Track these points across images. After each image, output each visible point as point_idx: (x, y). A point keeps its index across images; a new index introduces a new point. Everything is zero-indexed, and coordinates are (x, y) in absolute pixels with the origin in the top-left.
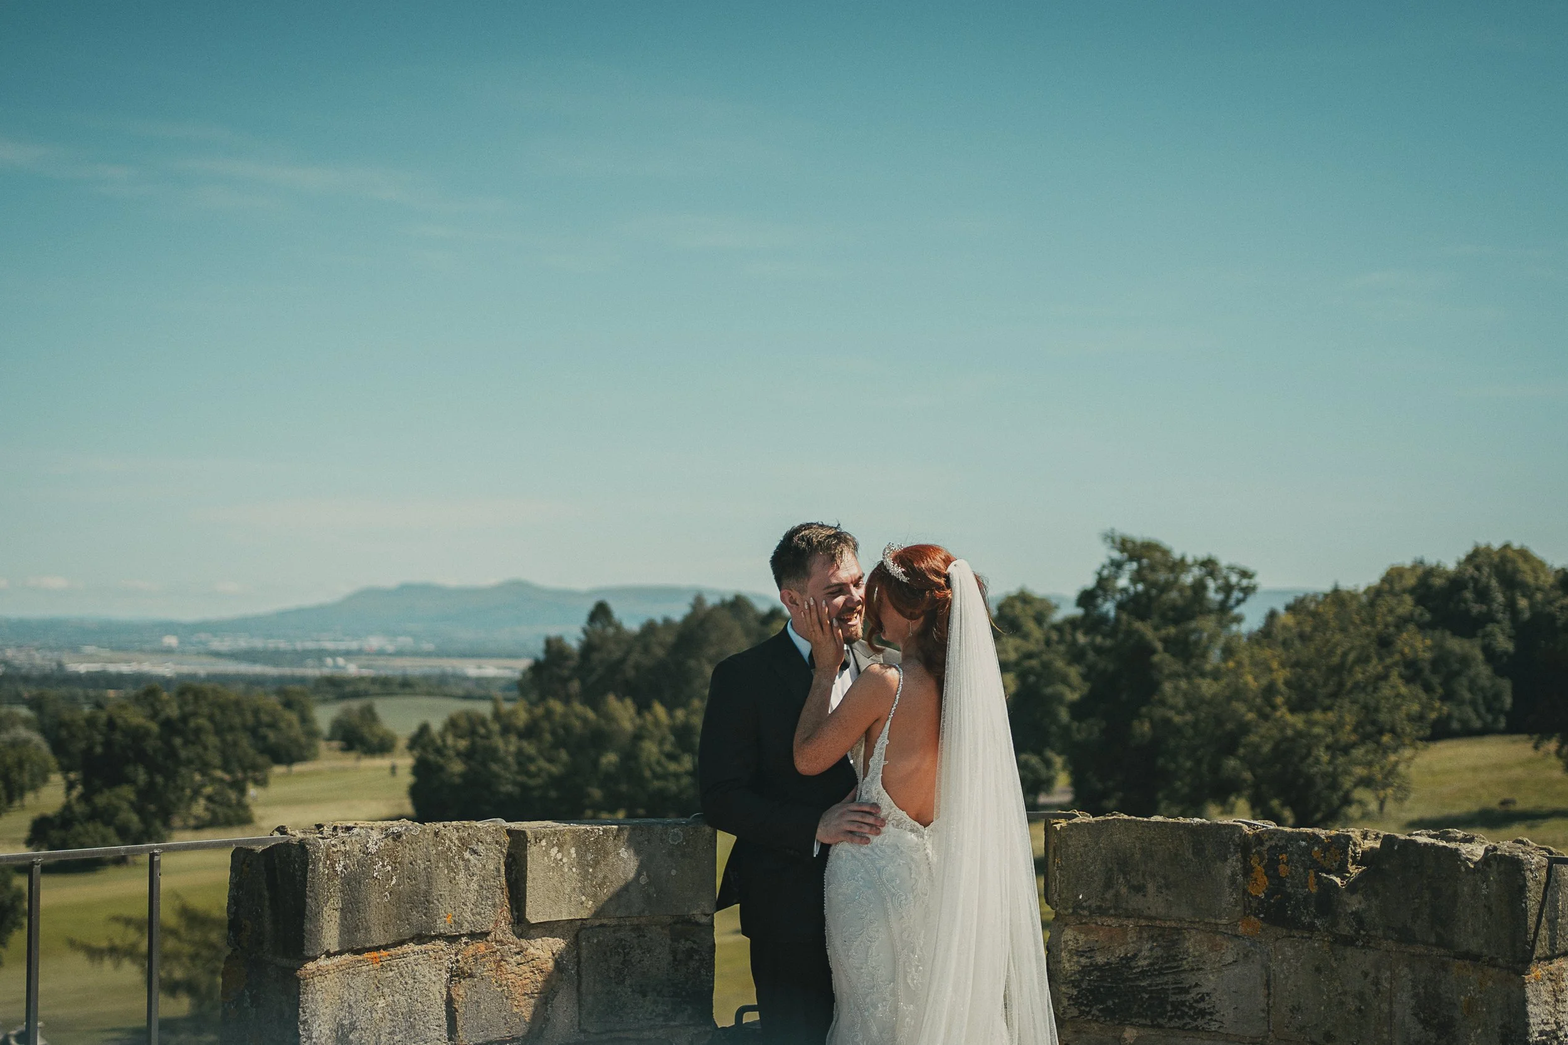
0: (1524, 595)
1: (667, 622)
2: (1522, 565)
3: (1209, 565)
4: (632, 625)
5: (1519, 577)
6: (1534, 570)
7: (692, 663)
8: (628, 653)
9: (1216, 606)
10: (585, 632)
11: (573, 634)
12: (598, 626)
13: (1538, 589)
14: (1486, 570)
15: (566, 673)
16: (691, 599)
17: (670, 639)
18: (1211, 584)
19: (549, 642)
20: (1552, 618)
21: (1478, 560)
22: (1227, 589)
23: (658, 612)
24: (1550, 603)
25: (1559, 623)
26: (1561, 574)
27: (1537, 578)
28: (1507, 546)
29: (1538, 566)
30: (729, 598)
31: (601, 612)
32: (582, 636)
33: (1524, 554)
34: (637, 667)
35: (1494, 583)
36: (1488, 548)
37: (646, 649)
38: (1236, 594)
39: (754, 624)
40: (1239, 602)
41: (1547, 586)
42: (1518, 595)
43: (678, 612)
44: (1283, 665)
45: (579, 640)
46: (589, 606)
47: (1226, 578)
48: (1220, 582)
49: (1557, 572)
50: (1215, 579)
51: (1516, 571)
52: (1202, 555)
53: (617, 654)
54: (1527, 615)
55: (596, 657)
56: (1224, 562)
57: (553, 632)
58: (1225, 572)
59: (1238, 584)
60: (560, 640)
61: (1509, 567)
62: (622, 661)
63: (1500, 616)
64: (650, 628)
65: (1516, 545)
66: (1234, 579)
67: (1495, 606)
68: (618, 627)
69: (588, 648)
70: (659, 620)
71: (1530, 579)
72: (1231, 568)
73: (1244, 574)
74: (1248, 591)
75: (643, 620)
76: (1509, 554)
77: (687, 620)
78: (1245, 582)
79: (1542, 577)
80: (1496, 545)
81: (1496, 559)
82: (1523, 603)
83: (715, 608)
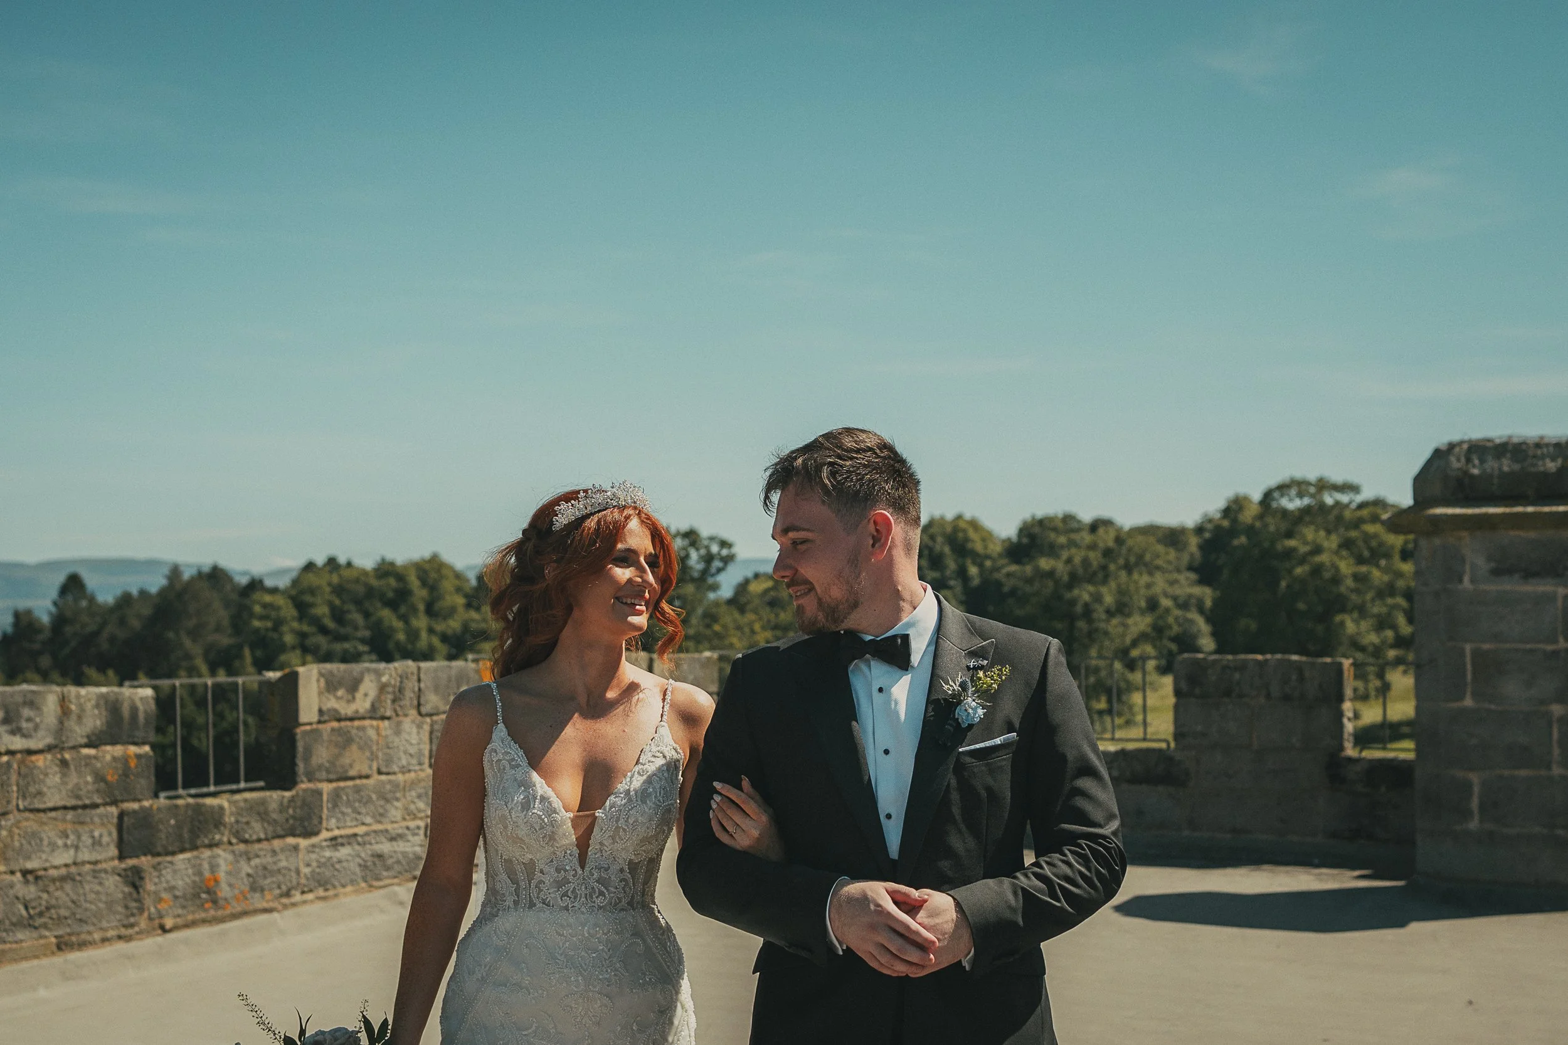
0: (974, 563)
1: (143, 593)
2: (972, 534)
3: (691, 536)
4: (106, 597)
5: (970, 545)
6: (984, 540)
7: (171, 635)
8: (104, 624)
9: (696, 575)
10: (55, 604)
11: (43, 607)
12: (70, 598)
13: (988, 557)
14: (939, 539)
15: (37, 646)
16: (166, 571)
17: (147, 611)
18: (694, 555)
19: (17, 615)
20: (999, 584)
21: (932, 530)
22: (709, 558)
23: (133, 584)
24: (998, 569)
25: (1006, 589)
26: (1006, 544)
27: (986, 547)
28: (959, 517)
29: (987, 536)
30: (206, 569)
31: (73, 585)
32: (53, 609)
33: (974, 524)
34: (112, 640)
35: (947, 550)
36: (942, 518)
37: (122, 622)
38: (717, 564)
39: (234, 596)
40: (719, 570)
41: (995, 555)
42: (969, 562)
43: (155, 583)
44: (764, 628)
45: (50, 613)
46: (60, 578)
47: (707, 547)
48: (703, 552)
49: (1004, 541)
50: (697, 549)
51: (967, 540)
52: (684, 527)
53: (92, 628)
54: (976, 582)
55: (68, 630)
56: (705, 532)
57: (23, 604)
58: (706, 543)
59: (719, 554)
60: (29, 612)
61: (961, 535)
62: (96, 634)
63: (952, 583)
64: (125, 600)
65: (968, 516)
66: (715, 549)
67: (948, 573)
68: (92, 599)
69: (60, 621)
70: (134, 592)
71: (979, 547)
72: (712, 539)
73: (724, 544)
74: (728, 560)
75: (119, 592)
76: (962, 525)
77: (163, 592)
78: (725, 552)
79: (991, 546)
80: (950, 516)
81: (949, 529)
82: (973, 570)
83: (193, 580)
